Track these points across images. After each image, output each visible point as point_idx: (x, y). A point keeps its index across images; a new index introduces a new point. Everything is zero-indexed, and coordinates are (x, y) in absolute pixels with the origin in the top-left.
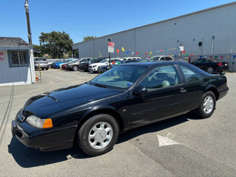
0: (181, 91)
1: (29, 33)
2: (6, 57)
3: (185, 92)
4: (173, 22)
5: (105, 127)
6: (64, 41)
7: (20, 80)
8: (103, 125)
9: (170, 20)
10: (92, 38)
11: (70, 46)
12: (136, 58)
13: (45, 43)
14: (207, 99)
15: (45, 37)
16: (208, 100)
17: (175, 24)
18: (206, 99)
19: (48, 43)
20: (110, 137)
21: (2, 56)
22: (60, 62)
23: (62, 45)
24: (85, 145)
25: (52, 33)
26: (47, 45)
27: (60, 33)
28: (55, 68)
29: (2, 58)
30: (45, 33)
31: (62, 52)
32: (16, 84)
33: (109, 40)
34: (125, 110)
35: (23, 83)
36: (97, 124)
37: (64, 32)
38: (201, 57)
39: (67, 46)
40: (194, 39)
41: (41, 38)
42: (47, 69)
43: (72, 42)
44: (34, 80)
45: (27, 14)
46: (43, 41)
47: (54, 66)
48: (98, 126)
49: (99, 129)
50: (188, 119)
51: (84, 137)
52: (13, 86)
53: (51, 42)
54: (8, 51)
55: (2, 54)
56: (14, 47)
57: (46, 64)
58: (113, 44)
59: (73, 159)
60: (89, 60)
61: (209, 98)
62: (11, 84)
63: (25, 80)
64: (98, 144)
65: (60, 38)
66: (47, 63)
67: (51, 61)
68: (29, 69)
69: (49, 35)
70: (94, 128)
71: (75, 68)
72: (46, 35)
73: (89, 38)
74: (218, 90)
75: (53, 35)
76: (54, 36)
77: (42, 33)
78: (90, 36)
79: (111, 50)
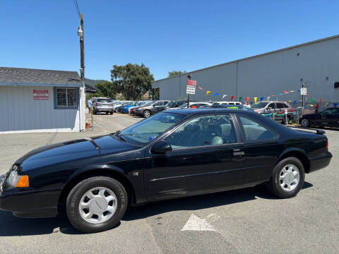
0: (235, 154)
1: (82, 66)
2: (51, 95)
3: (242, 155)
4: (295, 52)
5: (107, 194)
6: (142, 78)
7: (66, 127)
8: (103, 191)
9: (290, 48)
10: (180, 73)
11: (149, 83)
12: (235, 103)
13: (118, 79)
14: (287, 168)
15: (117, 71)
16: (288, 171)
17: (298, 54)
18: (284, 168)
19: (122, 79)
20: (112, 209)
21: (47, 95)
22: (130, 105)
23: (138, 82)
24: (73, 215)
25: (127, 66)
26: (120, 82)
27: (137, 66)
28: (123, 113)
29: (46, 97)
30: (118, 66)
31: (139, 92)
32: (60, 130)
33: (189, 77)
34: (137, 174)
35: (68, 130)
36: (94, 189)
37: (143, 65)
38: (335, 104)
39: (145, 83)
40: (327, 78)
41: (113, 72)
42: (111, 114)
43: (153, 79)
44: (83, 127)
45: (82, 42)
46: (116, 75)
47: (122, 110)
48: (96, 193)
49: (96, 196)
50: (256, 197)
51: (73, 205)
52: (57, 133)
53: (126, 78)
54: (55, 88)
55: (47, 92)
56: (62, 83)
57: (111, 107)
58: (195, 82)
59: (60, 232)
60: (166, 103)
61: (291, 168)
62: (54, 130)
63: (72, 126)
64: (95, 217)
65: (136, 73)
66: (112, 105)
67: (120, 103)
68: (78, 112)
69: (124, 68)
70: (89, 194)
71: (147, 114)
72: (120, 68)
73: (176, 73)
74: (307, 156)
75: (128, 68)
76: (129, 70)
77: (115, 67)
78: (178, 71)
79: (191, 90)
